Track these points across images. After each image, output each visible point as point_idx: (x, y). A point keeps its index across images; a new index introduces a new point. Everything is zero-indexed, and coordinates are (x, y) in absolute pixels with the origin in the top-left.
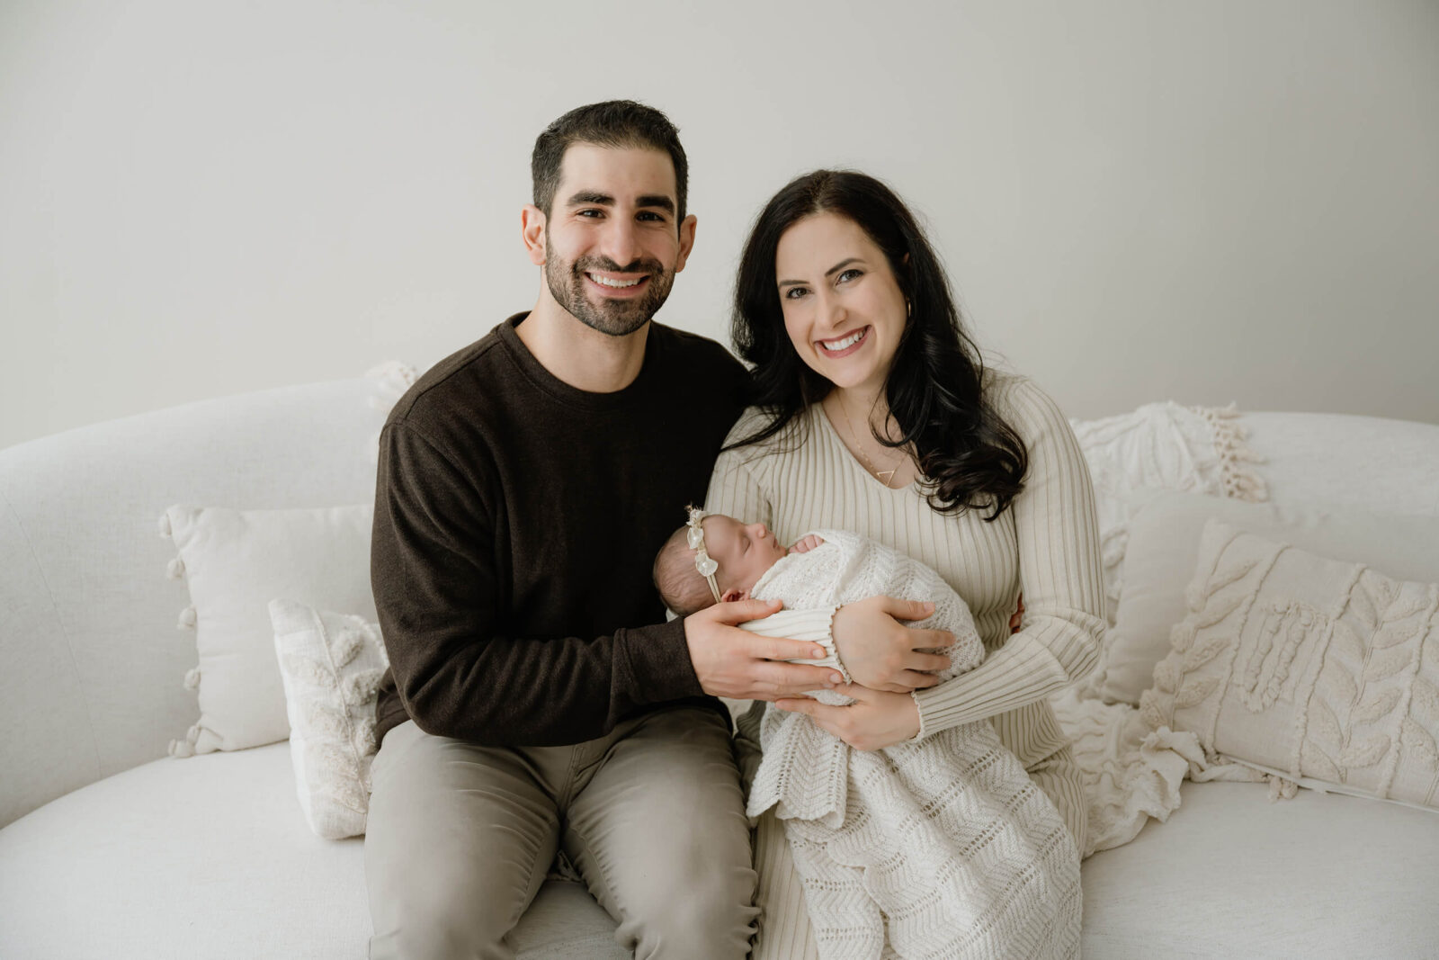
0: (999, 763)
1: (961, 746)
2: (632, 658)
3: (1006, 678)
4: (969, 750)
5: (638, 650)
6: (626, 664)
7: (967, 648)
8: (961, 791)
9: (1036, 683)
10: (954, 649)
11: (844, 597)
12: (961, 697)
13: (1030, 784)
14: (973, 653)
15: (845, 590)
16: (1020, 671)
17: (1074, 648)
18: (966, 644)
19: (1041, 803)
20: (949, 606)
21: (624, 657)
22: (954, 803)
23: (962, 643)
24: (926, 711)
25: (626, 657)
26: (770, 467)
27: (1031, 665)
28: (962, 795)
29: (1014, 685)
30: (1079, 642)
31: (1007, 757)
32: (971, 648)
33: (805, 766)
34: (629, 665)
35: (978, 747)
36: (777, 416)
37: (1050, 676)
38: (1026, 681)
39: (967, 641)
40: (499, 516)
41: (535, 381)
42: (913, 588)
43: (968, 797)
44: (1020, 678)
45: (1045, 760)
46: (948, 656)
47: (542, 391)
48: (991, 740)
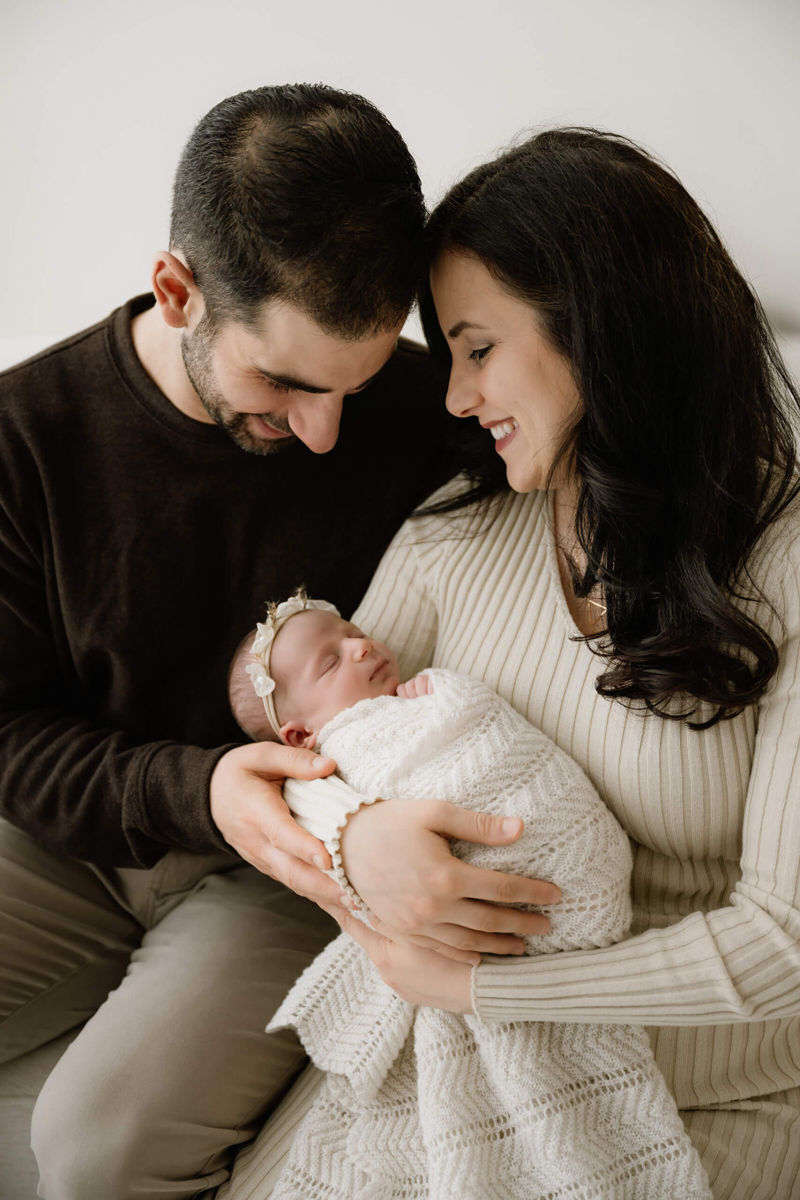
0: (632, 1091)
1: (578, 1047)
2: (147, 787)
3: (635, 983)
4: (589, 1056)
5: (157, 780)
6: (137, 794)
7: (580, 916)
8: (542, 1117)
9: (687, 1004)
10: (560, 911)
11: (402, 786)
12: (547, 990)
13: (677, 1139)
14: (591, 925)
15: (409, 776)
16: (663, 979)
17: (773, 969)
18: (581, 909)
19: (681, 1174)
20: (562, 845)
21: (137, 783)
22: (528, 1130)
23: (573, 906)
24: (482, 992)
25: (140, 784)
26: (443, 558)
27: (685, 976)
28: (542, 1123)
29: (647, 997)
30: (786, 963)
31: (648, 1087)
32: (590, 917)
33: (351, 996)
34: (141, 796)
35: (605, 1055)
36: (476, 485)
37: (713, 1001)
38: (667, 997)
39: (589, 904)
40: (46, 557)
41: (132, 387)
42: (507, 804)
43: (548, 1129)
44: (660, 990)
45: (753, 1099)
46: (547, 918)
47: (138, 402)
48: (634, 1051)
